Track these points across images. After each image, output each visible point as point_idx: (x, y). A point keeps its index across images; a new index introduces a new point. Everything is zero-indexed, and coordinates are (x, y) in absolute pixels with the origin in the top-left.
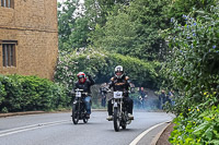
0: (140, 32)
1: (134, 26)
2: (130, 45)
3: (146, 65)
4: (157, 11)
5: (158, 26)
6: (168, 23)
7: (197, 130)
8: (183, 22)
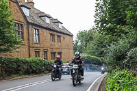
0: (97, 49)
1: (95, 47)
2: (94, 52)
3: (99, 58)
4: (102, 43)
5: (102, 47)
6: (105, 46)
7: (114, 77)
8: (110, 46)
